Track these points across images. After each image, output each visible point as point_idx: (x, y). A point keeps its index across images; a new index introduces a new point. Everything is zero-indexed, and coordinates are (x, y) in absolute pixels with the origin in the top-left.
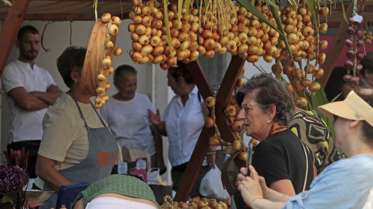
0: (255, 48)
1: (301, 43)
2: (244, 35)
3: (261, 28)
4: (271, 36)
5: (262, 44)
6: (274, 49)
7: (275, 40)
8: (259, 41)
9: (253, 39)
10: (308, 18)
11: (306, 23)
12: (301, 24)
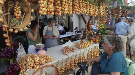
0: (91, 13)
1: (103, 13)
2: (88, 9)
3: (93, 8)
4: (96, 11)
5: (93, 12)
6: (97, 13)
7: (97, 11)
8: (93, 11)
9: (91, 10)
10: (104, 8)
11: (104, 9)
12: (103, 9)
